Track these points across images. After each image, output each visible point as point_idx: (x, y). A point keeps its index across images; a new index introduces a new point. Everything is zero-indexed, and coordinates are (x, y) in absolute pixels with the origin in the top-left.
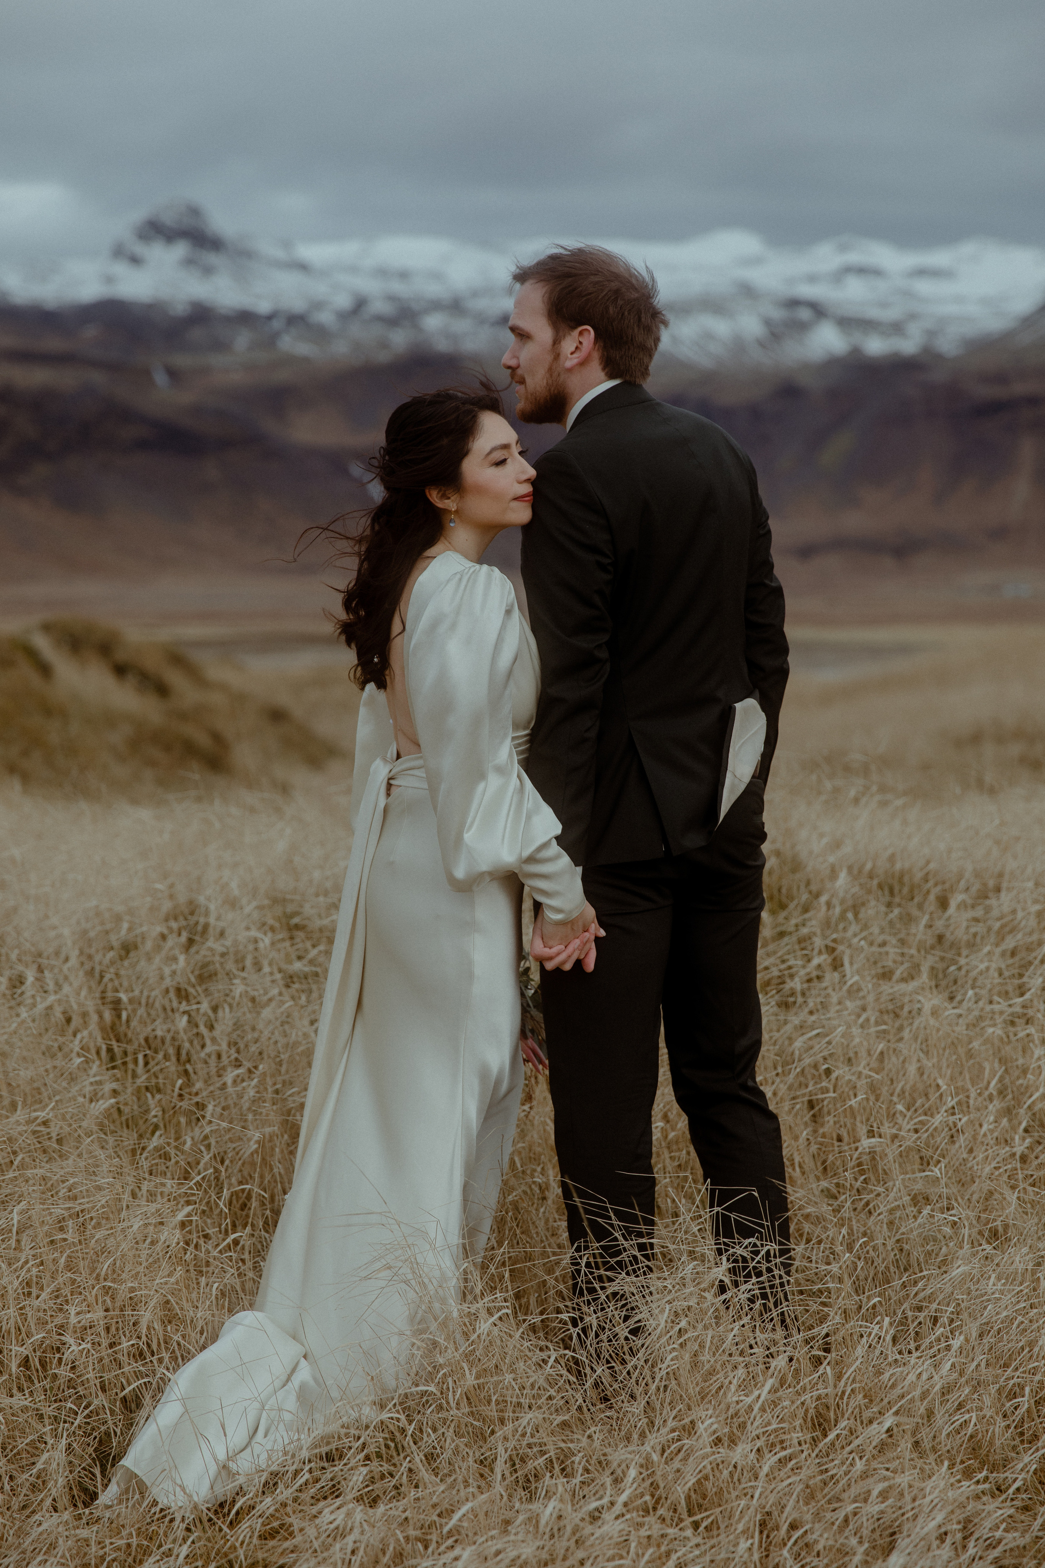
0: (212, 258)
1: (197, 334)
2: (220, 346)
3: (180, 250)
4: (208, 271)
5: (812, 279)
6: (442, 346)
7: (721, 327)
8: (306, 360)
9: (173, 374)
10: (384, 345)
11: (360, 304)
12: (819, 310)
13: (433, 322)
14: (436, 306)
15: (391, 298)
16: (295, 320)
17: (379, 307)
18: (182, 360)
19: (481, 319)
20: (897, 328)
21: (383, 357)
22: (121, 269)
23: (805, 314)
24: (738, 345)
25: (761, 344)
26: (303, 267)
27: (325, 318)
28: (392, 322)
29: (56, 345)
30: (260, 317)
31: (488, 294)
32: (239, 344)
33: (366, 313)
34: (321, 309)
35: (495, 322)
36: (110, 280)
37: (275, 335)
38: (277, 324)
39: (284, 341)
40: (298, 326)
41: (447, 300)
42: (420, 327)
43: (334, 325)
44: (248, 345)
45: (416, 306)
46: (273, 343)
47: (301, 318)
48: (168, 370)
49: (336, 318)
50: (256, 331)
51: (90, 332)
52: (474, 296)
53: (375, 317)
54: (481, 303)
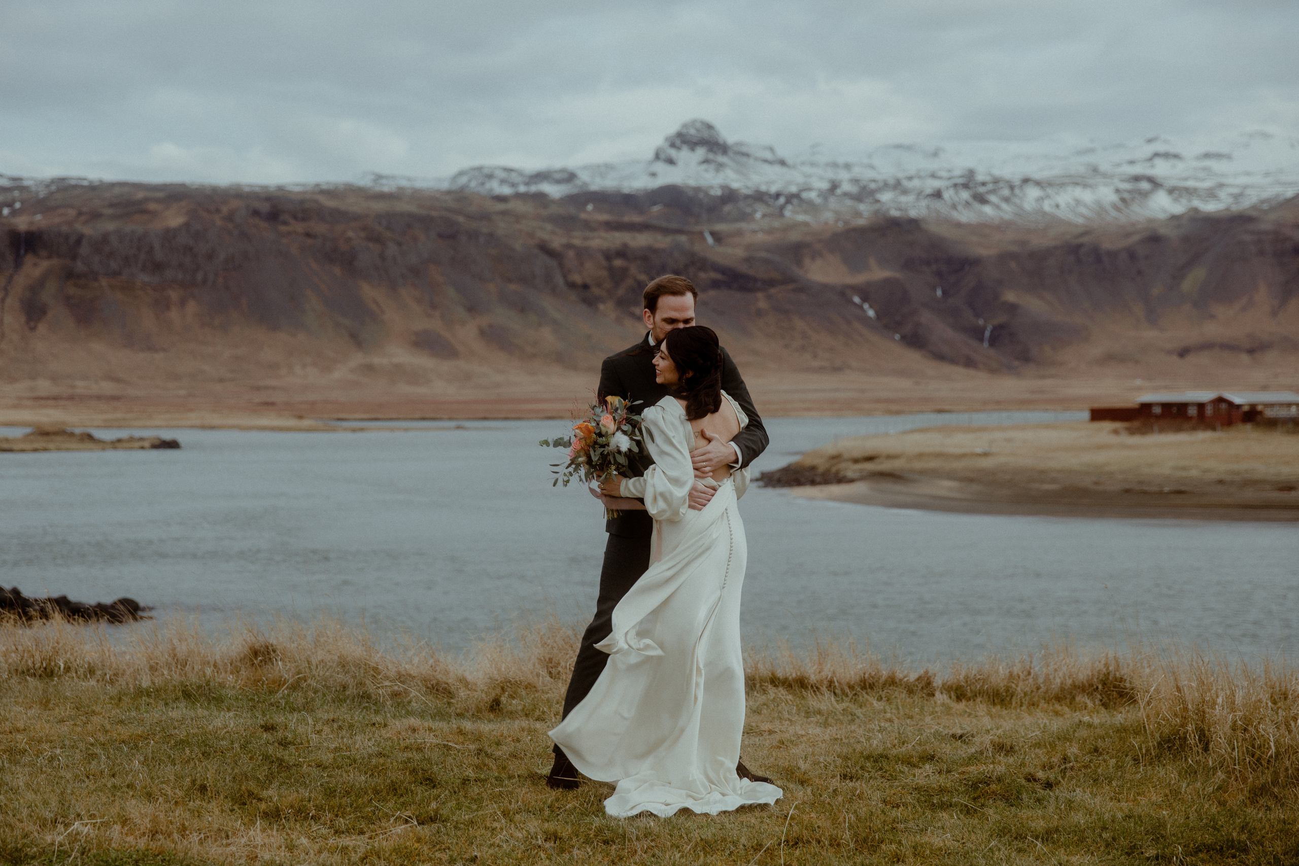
0: (721, 159)
1: (727, 208)
2: (744, 217)
3: (701, 152)
4: (720, 166)
5: (1132, 162)
6: (894, 213)
7: (1087, 196)
8: (806, 224)
9: (715, 235)
10: (858, 214)
11: (834, 186)
12: (1155, 183)
13: (886, 197)
14: (886, 186)
15: (855, 181)
16: (792, 198)
17: (846, 187)
18: (720, 227)
19: (919, 194)
20: (1211, 194)
21: (861, 222)
22: (661, 168)
23: (1145, 186)
24: (1100, 208)
25: (1115, 207)
26: (784, 163)
27: (813, 195)
28: (858, 198)
29: (635, 218)
30: (770, 196)
31: (919, 177)
32: (758, 215)
33: (839, 191)
34: (809, 189)
35: (928, 195)
36: (653, 175)
37: (782, 208)
38: (782, 200)
39: (788, 213)
40: (795, 201)
41: (891, 181)
42: (878, 201)
43: (818, 201)
44: (764, 216)
45: (873, 186)
46: (781, 214)
47: (797, 196)
48: (713, 234)
49: (819, 196)
50: (768, 205)
51: (656, 209)
52: (910, 178)
53: (846, 194)
54: (916, 183)
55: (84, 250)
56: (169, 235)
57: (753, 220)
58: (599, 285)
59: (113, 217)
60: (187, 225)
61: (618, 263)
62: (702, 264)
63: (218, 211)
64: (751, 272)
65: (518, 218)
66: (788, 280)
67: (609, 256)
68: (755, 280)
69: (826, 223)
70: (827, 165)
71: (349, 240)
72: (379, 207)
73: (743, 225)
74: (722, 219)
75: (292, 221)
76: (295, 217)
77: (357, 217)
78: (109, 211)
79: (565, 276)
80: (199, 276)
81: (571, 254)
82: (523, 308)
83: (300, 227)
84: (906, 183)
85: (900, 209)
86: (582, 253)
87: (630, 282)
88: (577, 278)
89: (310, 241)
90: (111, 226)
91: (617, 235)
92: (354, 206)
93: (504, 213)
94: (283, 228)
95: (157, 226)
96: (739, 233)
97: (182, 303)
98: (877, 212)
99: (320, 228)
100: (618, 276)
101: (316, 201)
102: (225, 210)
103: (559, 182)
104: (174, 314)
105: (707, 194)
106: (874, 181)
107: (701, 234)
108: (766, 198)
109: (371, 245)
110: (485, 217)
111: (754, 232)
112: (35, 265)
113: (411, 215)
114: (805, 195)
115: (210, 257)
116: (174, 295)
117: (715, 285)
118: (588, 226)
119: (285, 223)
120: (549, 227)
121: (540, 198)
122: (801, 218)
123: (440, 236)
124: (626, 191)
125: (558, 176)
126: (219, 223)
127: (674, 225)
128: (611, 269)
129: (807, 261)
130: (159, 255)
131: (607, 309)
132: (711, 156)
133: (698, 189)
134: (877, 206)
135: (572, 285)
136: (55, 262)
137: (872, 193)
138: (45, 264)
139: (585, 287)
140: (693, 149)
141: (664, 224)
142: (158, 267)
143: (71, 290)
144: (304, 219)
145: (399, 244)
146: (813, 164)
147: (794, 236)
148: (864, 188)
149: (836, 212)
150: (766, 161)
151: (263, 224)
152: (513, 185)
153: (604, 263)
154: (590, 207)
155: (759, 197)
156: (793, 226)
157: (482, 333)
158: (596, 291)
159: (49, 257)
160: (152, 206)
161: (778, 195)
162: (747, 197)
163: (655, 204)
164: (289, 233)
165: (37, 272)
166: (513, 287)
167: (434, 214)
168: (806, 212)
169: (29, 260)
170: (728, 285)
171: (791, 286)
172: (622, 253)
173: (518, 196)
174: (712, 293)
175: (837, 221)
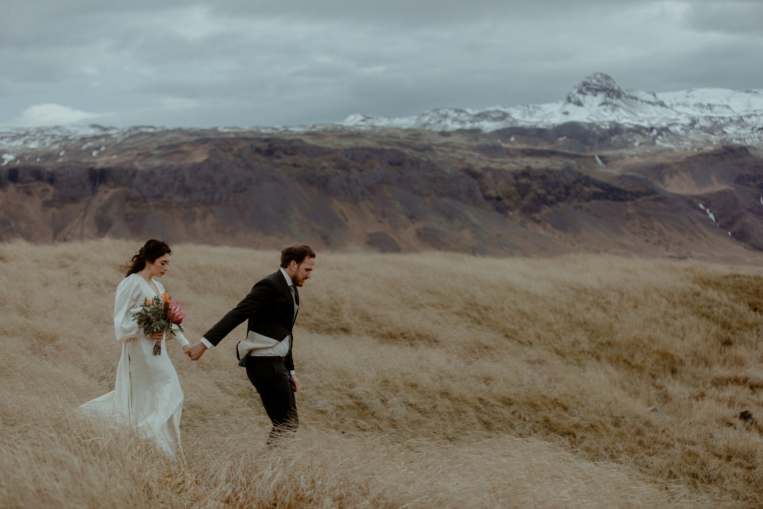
0: (615, 101)
1: (614, 138)
2: (627, 145)
3: (601, 97)
4: (615, 107)
6: (736, 142)
8: (671, 150)
9: (603, 159)
10: (709, 142)
11: (694, 122)
13: (730, 130)
14: (731, 122)
15: (710, 118)
16: (662, 130)
17: (703, 123)
18: (608, 153)
19: (754, 128)
21: (710, 148)
22: (571, 107)
26: (662, 104)
27: (678, 128)
28: (710, 131)
29: (546, 147)
30: (646, 129)
31: (756, 115)
32: (636, 144)
33: (697, 126)
34: (677, 124)
35: (759, 129)
36: (566, 113)
37: (655, 138)
38: (655, 132)
39: (658, 142)
40: (664, 133)
41: (735, 119)
42: (725, 133)
43: (681, 133)
44: (641, 144)
45: (722, 121)
46: (654, 143)
47: (666, 129)
48: (601, 158)
49: (681, 129)
50: (645, 136)
51: (561, 139)
52: (749, 116)
53: (702, 128)
54: (754, 119)
55: (137, 180)
56: (196, 168)
57: (633, 147)
58: (509, 197)
59: (160, 156)
60: (207, 160)
61: (523, 181)
62: (588, 181)
63: (231, 150)
64: (623, 187)
65: (455, 148)
66: (651, 192)
67: (517, 175)
68: (626, 192)
69: (685, 149)
70: (695, 105)
71: (323, 168)
72: (347, 143)
73: (625, 151)
74: (611, 147)
75: (284, 156)
76: (286, 153)
77: (330, 152)
78: (158, 152)
79: (483, 191)
80: (217, 197)
81: (489, 175)
82: (450, 215)
83: (289, 160)
84: (745, 119)
85: (740, 139)
86: (497, 174)
87: (531, 195)
88: (493, 193)
89: (297, 170)
90: (157, 163)
91: (526, 160)
92: (329, 143)
93: (445, 145)
94: (277, 161)
95: (189, 161)
96: (621, 157)
97: (204, 216)
98: (722, 141)
99: (304, 160)
100: (523, 191)
101: (300, 141)
102: (236, 149)
103: (495, 120)
104: (198, 225)
105: (598, 128)
106: (723, 118)
107: (593, 157)
108: (643, 131)
109: (339, 171)
110: (428, 148)
111: (632, 156)
112: (106, 192)
113: (370, 149)
114: (671, 129)
115: (224, 183)
116: (198, 211)
117: (596, 196)
118: (509, 153)
119: (278, 157)
120: (477, 154)
121: (475, 132)
122: (667, 145)
123: (390, 164)
124: (541, 126)
125: (494, 115)
126: (231, 158)
127: (574, 152)
128: (518, 186)
129: (667, 178)
130: (189, 182)
131: (515, 214)
132: (608, 99)
133: (592, 125)
134: (724, 137)
135: (488, 198)
136: (119, 190)
137: (721, 127)
138: (112, 191)
139: (499, 199)
140: (595, 95)
141: (566, 151)
142: (188, 191)
143: (128, 209)
144: (292, 154)
145: (361, 170)
146: (685, 105)
147: (660, 159)
148: (716, 123)
149: (693, 141)
150: (649, 103)
151: (263, 159)
152: (462, 122)
153: (514, 181)
154: (513, 139)
155: (638, 130)
156: (662, 151)
157: (419, 234)
158: (507, 202)
159: (115, 187)
160: (185, 148)
161: (652, 129)
162: (629, 130)
163: (561, 136)
164: (281, 164)
165: (106, 197)
166: (445, 200)
167: (387, 147)
168: (671, 142)
169: (102, 188)
170: (606, 197)
171: (652, 197)
172: (526, 173)
173: (460, 132)
174: (593, 202)
175: (692, 148)
